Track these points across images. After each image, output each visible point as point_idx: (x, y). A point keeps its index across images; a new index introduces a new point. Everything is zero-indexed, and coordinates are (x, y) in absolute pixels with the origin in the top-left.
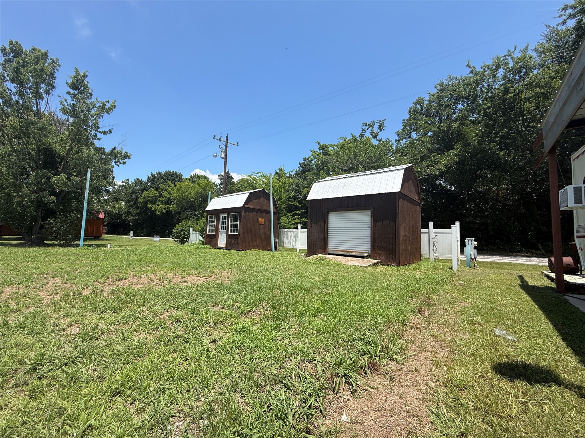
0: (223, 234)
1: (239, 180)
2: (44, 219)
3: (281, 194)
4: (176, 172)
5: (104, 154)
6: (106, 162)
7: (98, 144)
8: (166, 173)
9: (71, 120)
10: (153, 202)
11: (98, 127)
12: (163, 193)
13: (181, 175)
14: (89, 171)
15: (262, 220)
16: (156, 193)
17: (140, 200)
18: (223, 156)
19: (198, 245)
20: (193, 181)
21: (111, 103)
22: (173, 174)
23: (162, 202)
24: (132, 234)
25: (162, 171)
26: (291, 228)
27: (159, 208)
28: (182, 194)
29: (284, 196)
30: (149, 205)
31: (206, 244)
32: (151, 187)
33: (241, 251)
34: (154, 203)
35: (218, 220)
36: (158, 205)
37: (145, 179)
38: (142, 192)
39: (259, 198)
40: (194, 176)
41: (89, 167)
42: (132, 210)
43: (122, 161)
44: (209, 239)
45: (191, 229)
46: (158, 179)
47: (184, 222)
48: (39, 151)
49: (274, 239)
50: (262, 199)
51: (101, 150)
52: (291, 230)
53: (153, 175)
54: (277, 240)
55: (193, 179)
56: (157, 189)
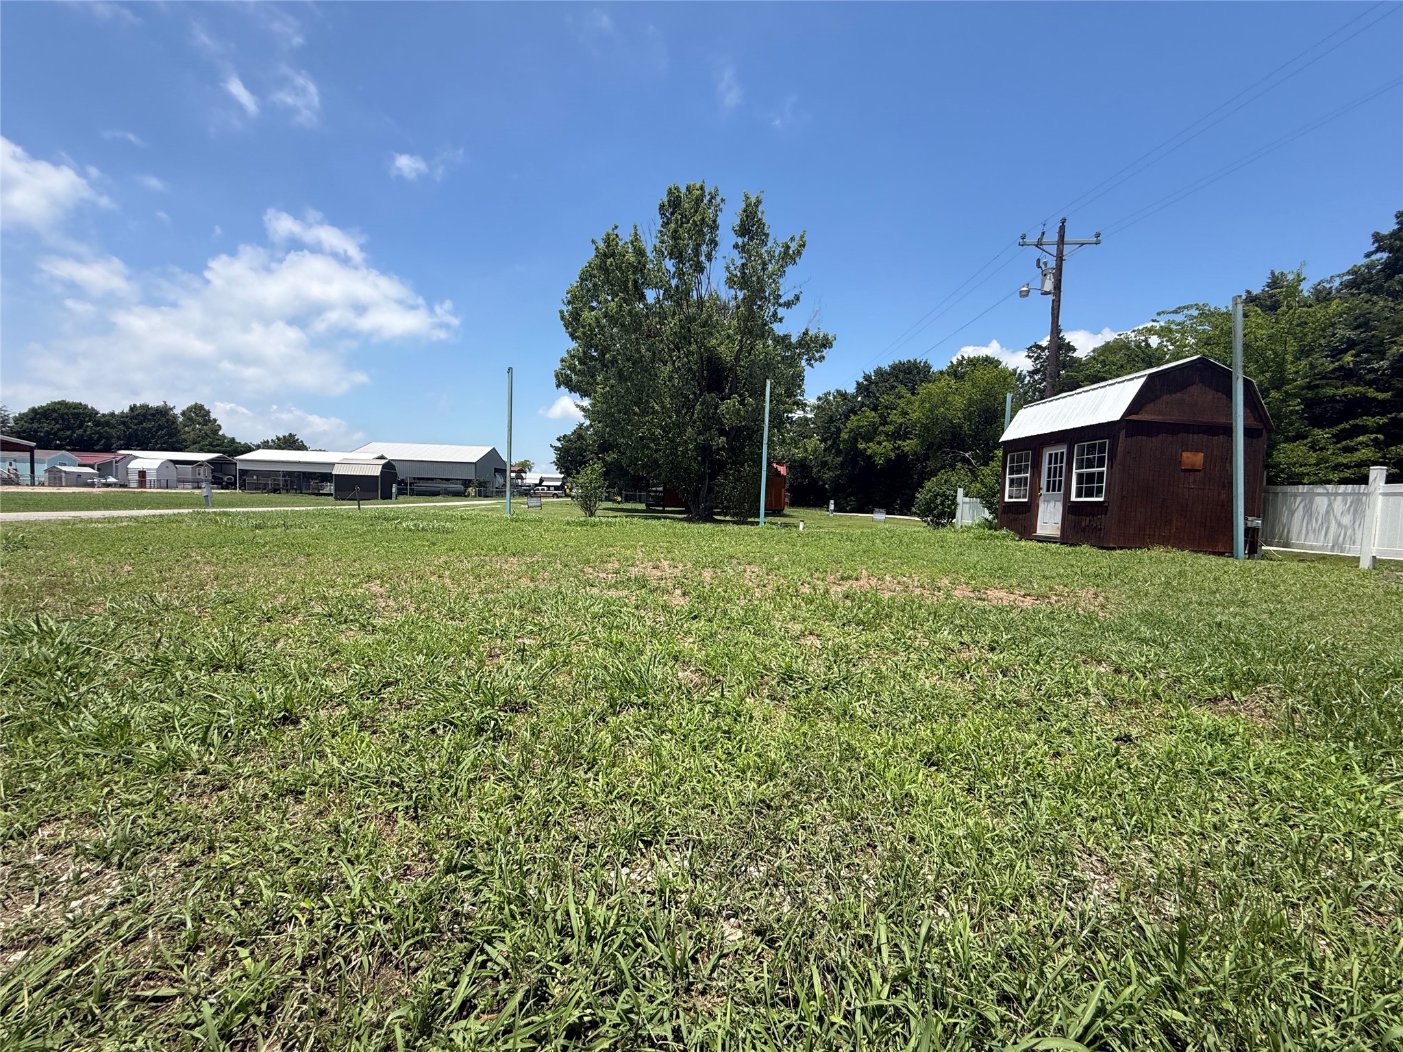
0: (1052, 504)
1: (1094, 351)
2: (713, 476)
3: (1281, 365)
4: (915, 361)
5: (789, 346)
6: (792, 362)
7: (779, 329)
8: (894, 367)
9: (741, 295)
10: (869, 438)
11: (779, 296)
12: (888, 414)
13: (927, 367)
14: (768, 382)
15: (1192, 458)
16: (874, 417)
17: (844, 435)
18: (1049, 285)
19: (982, 530)
20: (956, 376)
21: (797, 238)
22: (908, 368)
23: (887, 435)
24: (832, 507)
25: (886, 365)
26: (1329, 482)
27: (880, 449)
28: (931, 411)
29: (1297, 371)
30: (861, 446)
31: (1001, 528)
32: (863, 405)
33: (1114, 549)
34: (871, 440)
35: (1036, 466)
36: (880, 443)
37: (851, 389)
38: (847, 418)
39: (1183, 387)
40: (960, 363)
41: (768, 378)
42: (829, 458)
43: (817, 355)
44: (1011, 516)
45: (960, 491)
46: (876, 384)
47: (942, 475)
48: (702, 364)
49: (1246, 519)
50: (1193, 389)
51: (783, 340)
52: (1329, 487)
53: (867, 378)
54: (1258, 523)
55: (955, 371)
56: (875, 409)
